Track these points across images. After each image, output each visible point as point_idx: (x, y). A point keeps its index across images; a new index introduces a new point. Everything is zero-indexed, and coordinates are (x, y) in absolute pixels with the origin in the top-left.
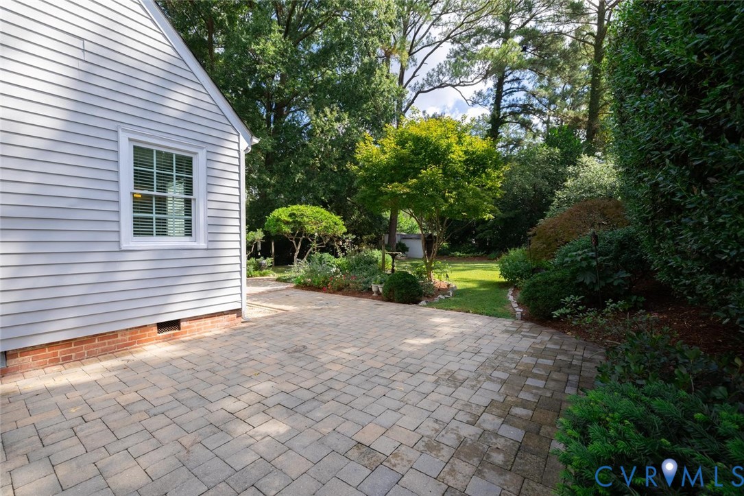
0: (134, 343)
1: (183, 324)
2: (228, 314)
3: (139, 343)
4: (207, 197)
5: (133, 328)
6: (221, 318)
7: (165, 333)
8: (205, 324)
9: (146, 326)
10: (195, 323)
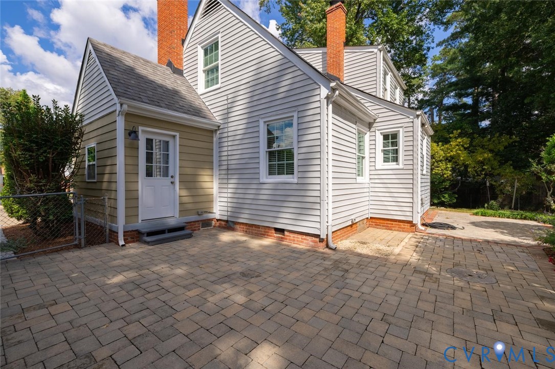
0: (265, 235)
1: (286, 233)
2: (312, 236)
3: (267, 235)
4: (298, 144)
5: (264, 226)
6: (308, 238)
7: (278, 235)
8: (297, 238)
9: (269, 227)
10: (292, 235)
